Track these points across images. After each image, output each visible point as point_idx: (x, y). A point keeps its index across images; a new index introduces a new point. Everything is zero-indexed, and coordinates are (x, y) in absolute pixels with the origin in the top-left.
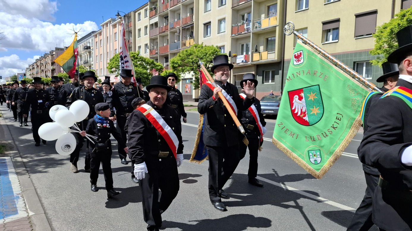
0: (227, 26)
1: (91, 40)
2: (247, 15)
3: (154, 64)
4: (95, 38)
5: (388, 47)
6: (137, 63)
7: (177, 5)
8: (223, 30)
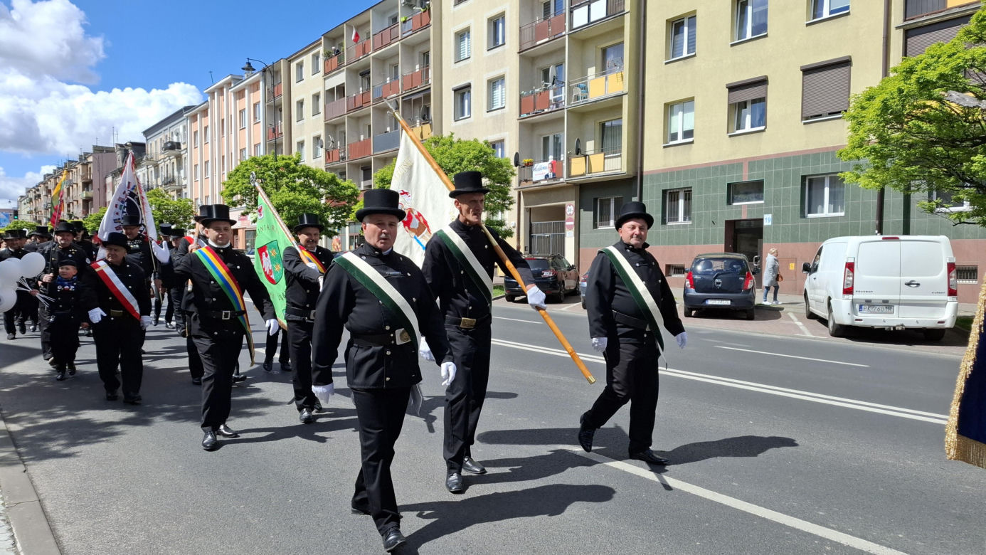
0: (509, 95)
1: (181, 128)
2: (554, 67)
3: (337, 184)
4: (191, 123)
5: (879, 143)
6: (294, 182)
7: (390, 44)
8: (500, 104)
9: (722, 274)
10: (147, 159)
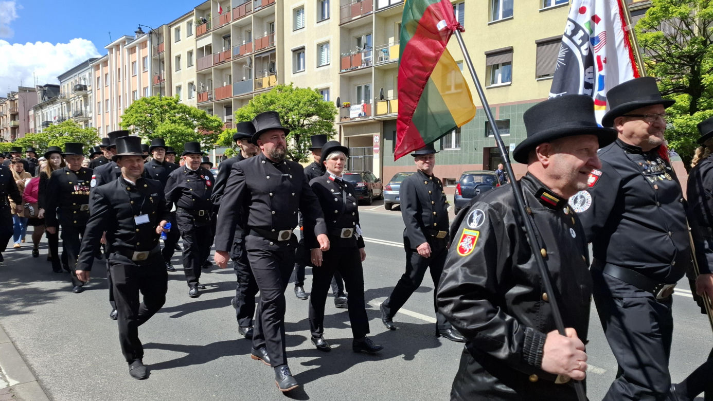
0: (333, 55)
1: (87, 74)
2: (365, 37)
3: (207, 118)
4: (95, 70)
6: (175, 116)
7: (245, 16)
8: (326, 61)
9: (481, 185)
10: (61, 97)
